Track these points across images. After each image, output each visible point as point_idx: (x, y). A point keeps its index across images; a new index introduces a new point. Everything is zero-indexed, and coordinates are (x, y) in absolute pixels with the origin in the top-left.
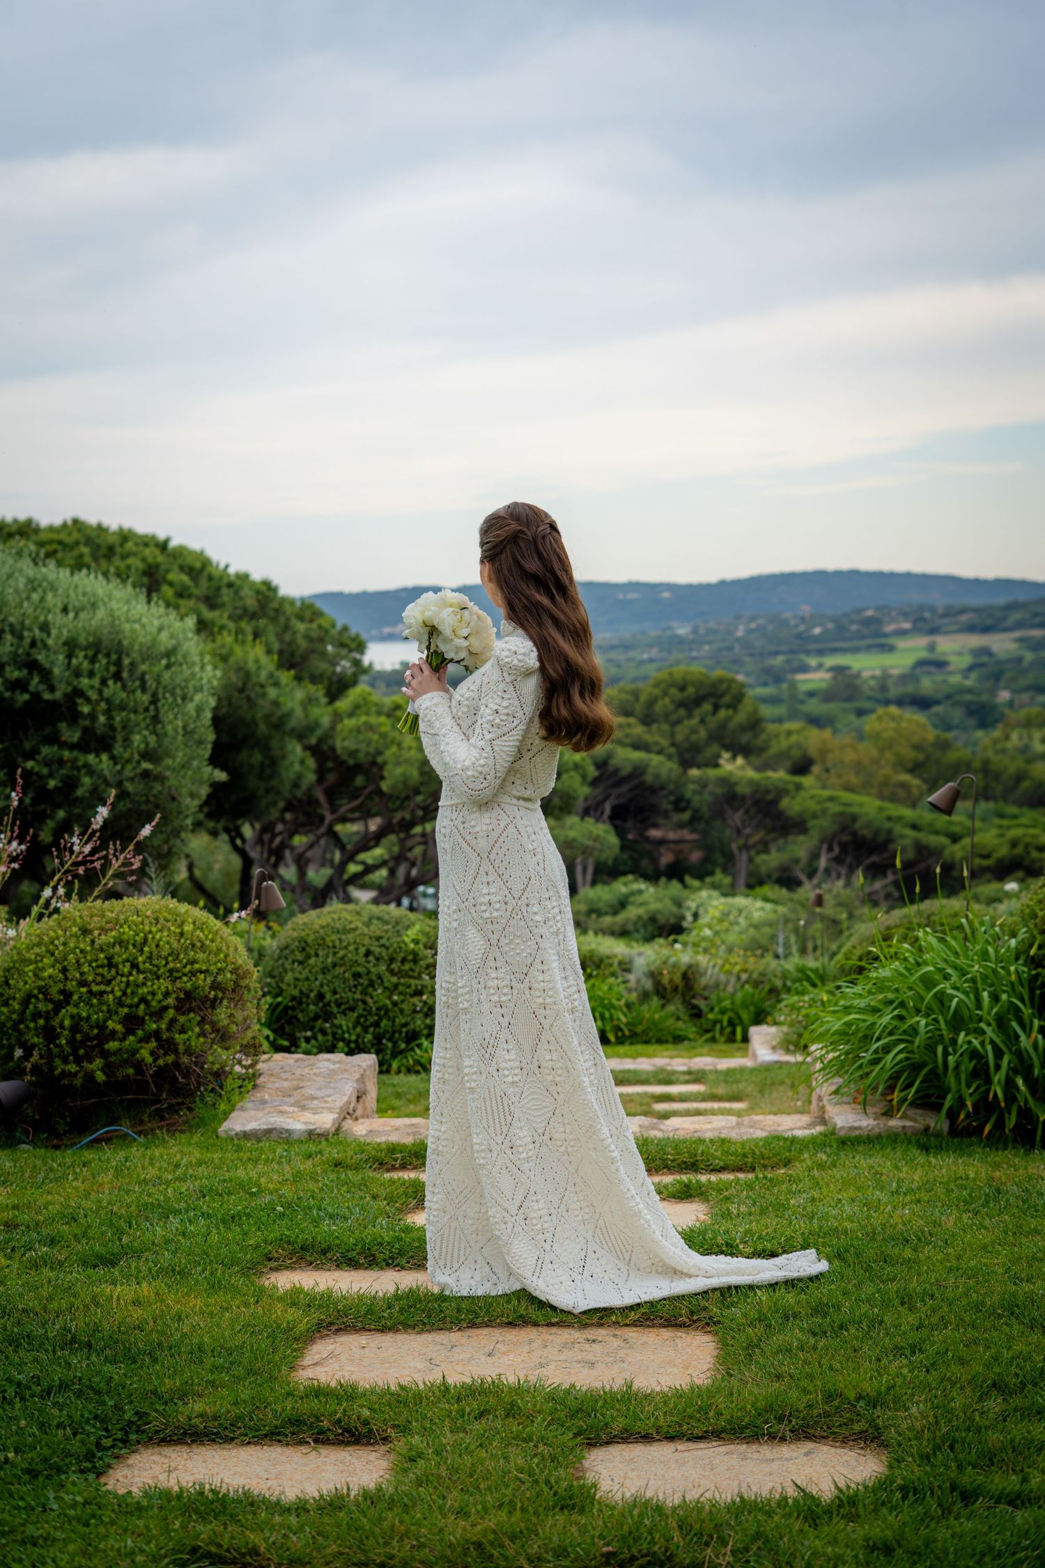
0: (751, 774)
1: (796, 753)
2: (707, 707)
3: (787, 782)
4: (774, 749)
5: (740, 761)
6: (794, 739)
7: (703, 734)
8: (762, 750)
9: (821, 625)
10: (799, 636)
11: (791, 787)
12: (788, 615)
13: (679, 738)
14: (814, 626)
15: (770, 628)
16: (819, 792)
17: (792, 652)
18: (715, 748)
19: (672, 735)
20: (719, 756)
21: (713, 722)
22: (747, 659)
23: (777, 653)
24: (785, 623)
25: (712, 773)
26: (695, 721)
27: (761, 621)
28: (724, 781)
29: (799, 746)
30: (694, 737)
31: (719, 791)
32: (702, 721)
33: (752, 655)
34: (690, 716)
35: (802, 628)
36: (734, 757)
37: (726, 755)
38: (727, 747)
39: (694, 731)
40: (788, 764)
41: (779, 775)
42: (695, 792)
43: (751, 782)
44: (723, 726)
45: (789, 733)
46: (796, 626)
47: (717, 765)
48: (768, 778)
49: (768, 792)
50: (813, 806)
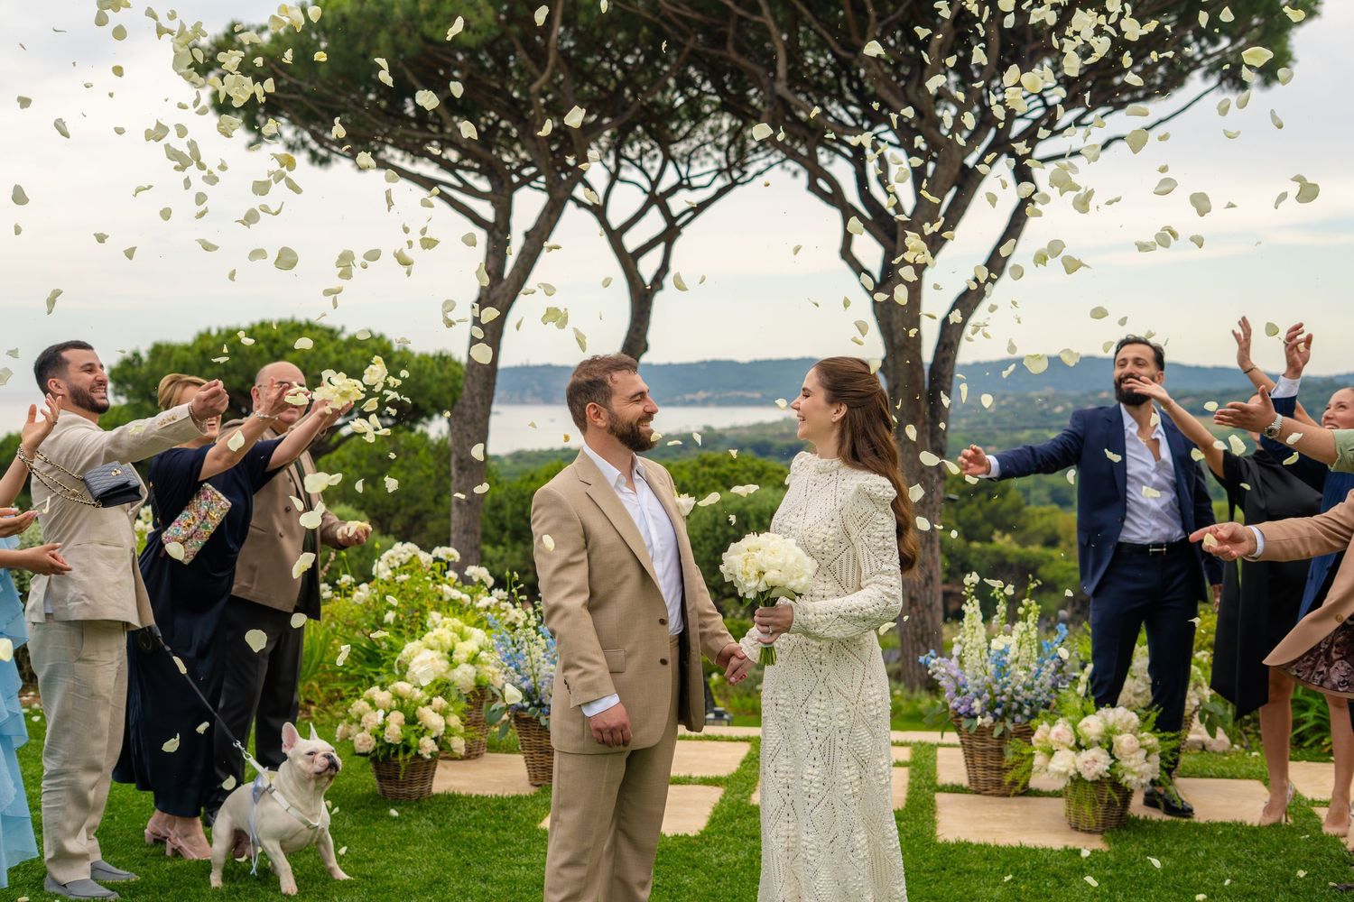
0: (1016, 548)
1: (1048, 531)
2: (983, 496)
3: (1043, 556)
4: (1032, 528)
5: (1008, 537)
6: (1046, 519)
7: (979, 516)
8: (1022, 528)
9: (1062, 404)
10: (1043, 414)
11: (1046, 560)
12: (1034, 394)
13: (962, 518)
14: (1056, 405)
15: (1018, 405)
16: (1064, 563)
17: (1037, 427)
18: (989, 527)
19: (957, 515)
20: (992, 533)
21: (988, 506)
22: (998, 433)
23: (1025, 428)
24: (1031, 401)
25: (989, 547)
26: (974, 506)
27: (1010, 399)
28: (997, 553)
29: (1049, 525)
30: (973, 518)
31: (994, 560)
32: (980, 506)
33: (1003, 429)
34: (970, 502)
35: (1045, 406)
36: (1004, 535)
37: (998, 533)
38: (999, 527)
39: (973, 514)
40: (1042, 539)
41: (1035, 549)
42: (976, 559)
43: (1017, 555)
44: (995, 509)
45: (1042, 515)
46: (1041, 404)
47: (991, 541)
48: (1030, 553)
49: (1029, 562)
50: (1060, 573)
